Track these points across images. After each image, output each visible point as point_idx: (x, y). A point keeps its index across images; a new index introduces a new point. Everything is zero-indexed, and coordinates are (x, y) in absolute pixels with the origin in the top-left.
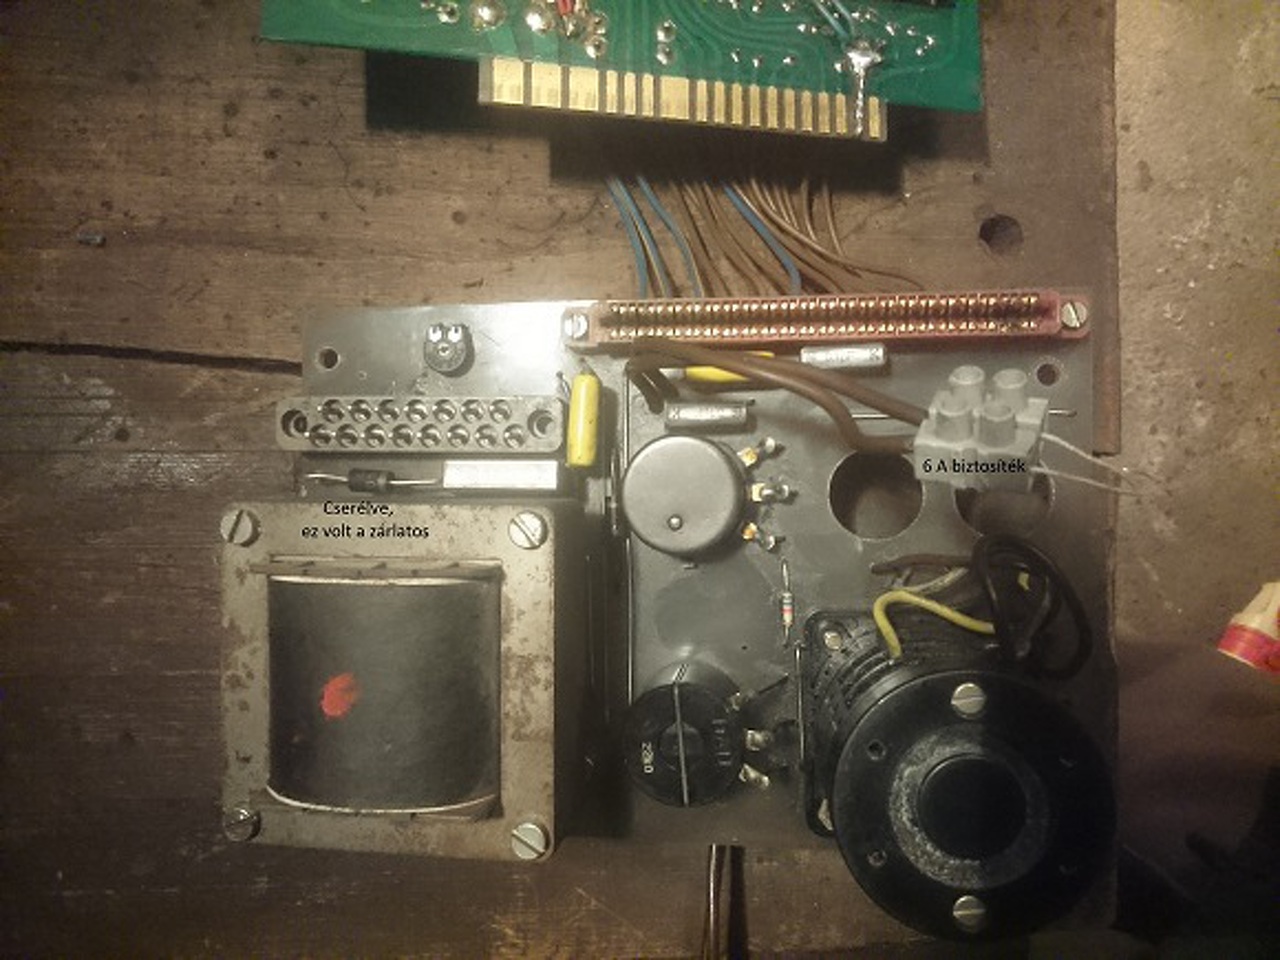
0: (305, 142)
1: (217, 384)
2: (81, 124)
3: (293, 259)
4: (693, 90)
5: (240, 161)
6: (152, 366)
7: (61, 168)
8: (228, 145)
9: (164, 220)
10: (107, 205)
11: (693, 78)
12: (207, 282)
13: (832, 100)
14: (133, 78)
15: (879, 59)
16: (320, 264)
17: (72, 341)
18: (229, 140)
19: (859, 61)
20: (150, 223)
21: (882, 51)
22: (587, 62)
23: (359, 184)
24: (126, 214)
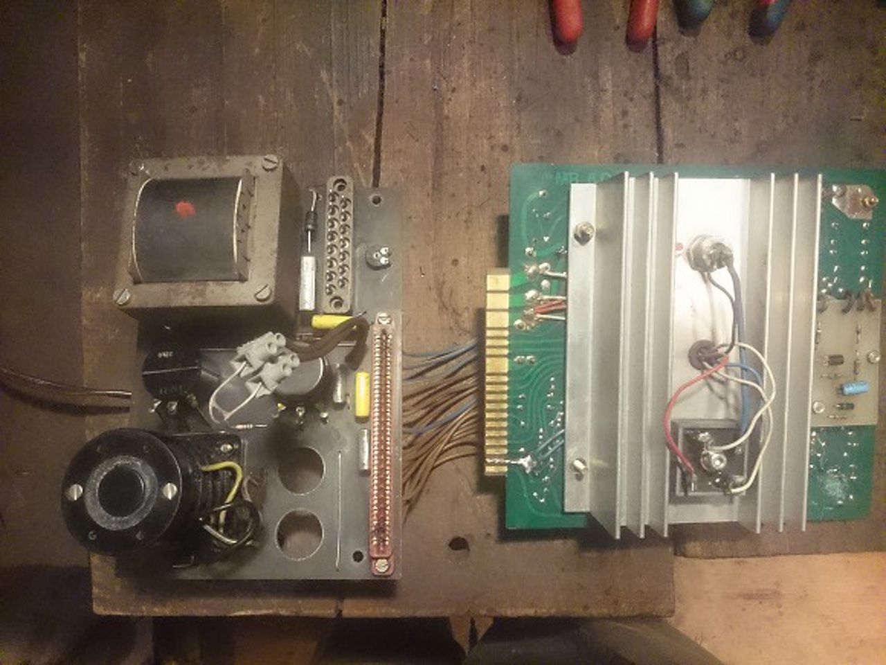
0: (490, 186)
1: (367, 147)
2: (494, 76)
3: (430, 183)
4: (504, 374)
5: (479, 154)
6: (375, 116)
7: (472, 68)
8: (486, 148)
9: (447, 117)
10: (454, 90)
11: (508, 374)
12: (417, 140)
13: (504, 446)
14: (519, 100)
15: (528, 472)
16: (428, 195)
17: (386, 76)
18: (489, 148)
19: (525, 462)
20: (446, 112)
21: (532, 472)
22: (511, 321)
23: (470, 213)
24: (450, 99)
